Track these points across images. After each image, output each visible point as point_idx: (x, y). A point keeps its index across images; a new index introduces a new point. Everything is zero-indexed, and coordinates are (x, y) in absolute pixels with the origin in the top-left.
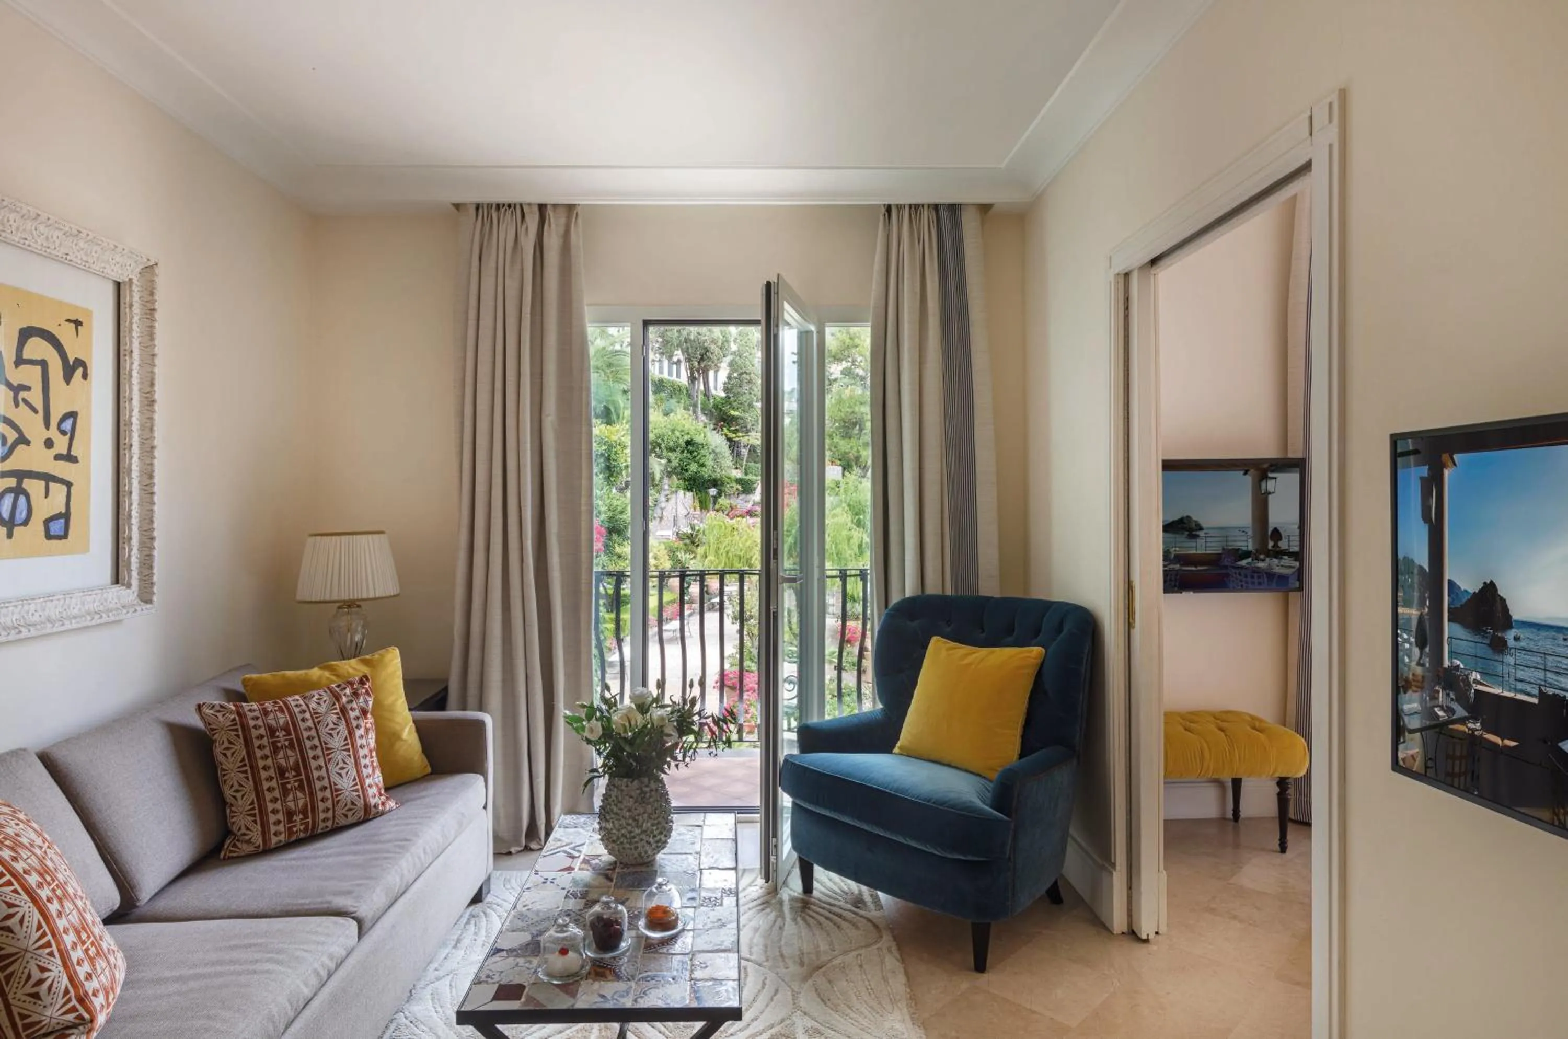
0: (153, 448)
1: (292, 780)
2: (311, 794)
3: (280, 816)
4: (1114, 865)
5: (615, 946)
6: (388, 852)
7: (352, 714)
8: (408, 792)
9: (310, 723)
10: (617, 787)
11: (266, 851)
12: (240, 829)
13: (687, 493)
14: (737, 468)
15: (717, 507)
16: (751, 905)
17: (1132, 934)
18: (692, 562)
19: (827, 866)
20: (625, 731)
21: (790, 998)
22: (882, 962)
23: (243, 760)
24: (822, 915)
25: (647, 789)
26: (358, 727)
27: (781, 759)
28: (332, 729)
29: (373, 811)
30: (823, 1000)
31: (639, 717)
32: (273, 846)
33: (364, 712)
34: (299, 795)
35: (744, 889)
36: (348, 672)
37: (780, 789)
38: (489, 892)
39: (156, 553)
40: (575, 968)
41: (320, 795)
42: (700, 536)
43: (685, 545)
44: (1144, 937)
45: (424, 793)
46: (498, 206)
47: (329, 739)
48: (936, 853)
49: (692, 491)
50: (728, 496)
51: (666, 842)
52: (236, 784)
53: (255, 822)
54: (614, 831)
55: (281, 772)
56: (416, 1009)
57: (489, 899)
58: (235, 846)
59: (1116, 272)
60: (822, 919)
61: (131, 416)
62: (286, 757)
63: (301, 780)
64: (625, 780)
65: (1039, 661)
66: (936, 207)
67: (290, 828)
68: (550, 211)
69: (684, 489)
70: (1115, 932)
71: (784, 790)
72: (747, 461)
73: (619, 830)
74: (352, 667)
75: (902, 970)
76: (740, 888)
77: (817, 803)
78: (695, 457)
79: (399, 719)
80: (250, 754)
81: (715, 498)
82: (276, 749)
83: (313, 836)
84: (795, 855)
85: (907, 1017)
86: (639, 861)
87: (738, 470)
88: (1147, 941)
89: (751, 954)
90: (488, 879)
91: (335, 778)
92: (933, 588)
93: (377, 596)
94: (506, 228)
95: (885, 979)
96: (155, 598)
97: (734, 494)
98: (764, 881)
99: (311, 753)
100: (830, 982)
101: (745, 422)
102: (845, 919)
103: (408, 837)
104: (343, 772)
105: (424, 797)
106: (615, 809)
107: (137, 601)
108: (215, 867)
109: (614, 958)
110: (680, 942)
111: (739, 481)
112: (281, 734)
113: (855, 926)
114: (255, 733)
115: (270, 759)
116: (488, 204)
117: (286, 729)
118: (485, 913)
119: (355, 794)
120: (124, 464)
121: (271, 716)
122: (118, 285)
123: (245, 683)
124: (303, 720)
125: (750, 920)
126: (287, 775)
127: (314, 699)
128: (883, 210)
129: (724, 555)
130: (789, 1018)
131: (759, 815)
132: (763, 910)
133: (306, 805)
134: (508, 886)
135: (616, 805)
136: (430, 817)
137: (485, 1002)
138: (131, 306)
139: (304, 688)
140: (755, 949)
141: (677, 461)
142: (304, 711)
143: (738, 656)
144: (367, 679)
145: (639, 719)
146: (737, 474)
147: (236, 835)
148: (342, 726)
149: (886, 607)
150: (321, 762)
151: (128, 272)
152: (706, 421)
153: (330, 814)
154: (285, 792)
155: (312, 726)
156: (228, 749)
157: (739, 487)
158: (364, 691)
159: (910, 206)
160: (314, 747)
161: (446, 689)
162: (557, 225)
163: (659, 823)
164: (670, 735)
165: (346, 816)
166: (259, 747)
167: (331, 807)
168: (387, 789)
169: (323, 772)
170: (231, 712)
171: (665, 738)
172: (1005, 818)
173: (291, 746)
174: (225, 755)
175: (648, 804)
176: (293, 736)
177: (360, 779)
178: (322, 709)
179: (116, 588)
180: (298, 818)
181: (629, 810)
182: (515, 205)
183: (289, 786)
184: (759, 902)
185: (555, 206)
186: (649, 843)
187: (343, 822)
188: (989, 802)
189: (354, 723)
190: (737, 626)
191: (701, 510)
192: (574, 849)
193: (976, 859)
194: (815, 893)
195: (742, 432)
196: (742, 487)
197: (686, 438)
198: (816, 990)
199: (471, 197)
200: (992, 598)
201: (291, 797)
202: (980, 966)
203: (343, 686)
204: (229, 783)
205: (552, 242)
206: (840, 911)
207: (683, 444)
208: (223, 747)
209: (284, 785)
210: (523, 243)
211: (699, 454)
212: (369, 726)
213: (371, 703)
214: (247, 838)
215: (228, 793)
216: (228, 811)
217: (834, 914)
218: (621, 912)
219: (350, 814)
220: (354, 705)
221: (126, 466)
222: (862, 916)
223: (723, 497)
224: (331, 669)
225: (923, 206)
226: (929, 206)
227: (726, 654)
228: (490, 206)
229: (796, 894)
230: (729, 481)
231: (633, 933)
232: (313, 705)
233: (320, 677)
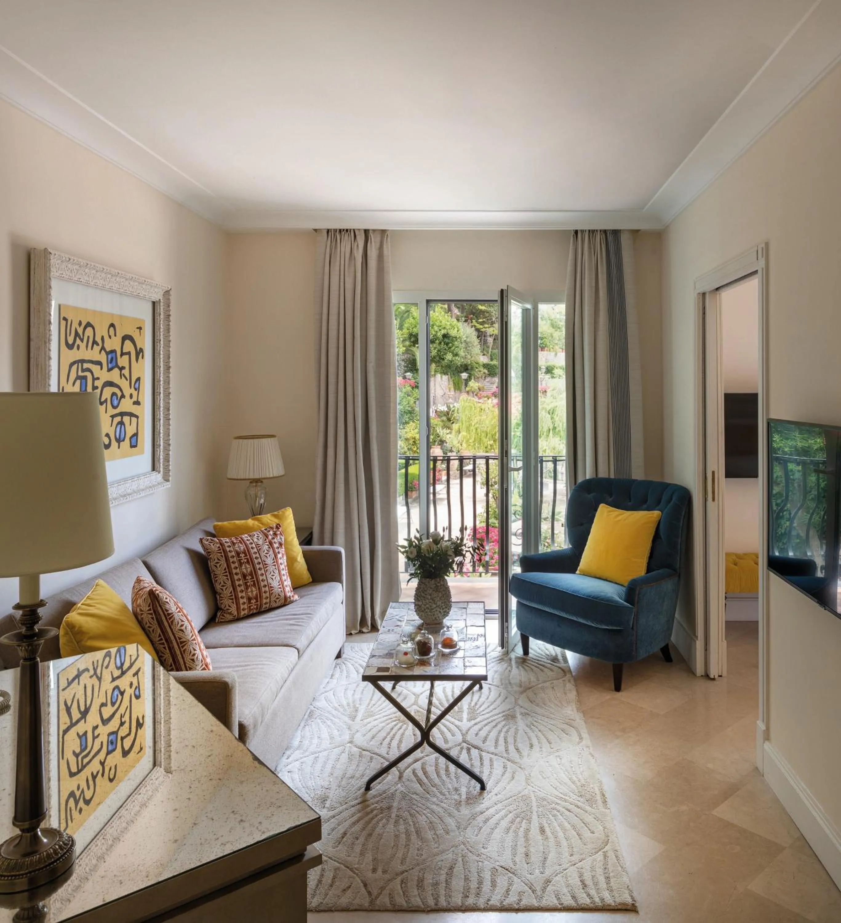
0: (169, 393)
1: (250, 581)
2: (259, 588)
3: (245, 600)
4: (697, 637)
5: (428, 654)
6: (303, 619)
7: (276, 546)
8: (303, 591)
9: (255, 550)
10: (424, 583)
11: (238, 619)
12: (225, 607)
13: (444, 376)
14: (484, 355)
15: (467, 389)
16: (493, 660)
17: (707, 676)
18: (448, 436)
19: (537, 637)
20: (429, 554)
21: (514, 700)
22: (565, 686)
23: (225, 569)
24: (533, 665)
25: (439, 584)
26: (279, 553)
27: (510, 576)
28: (267, 553)
29: (289, 600)
30: (531, 702)
31: (435, 546)
32: (242, 616)
33: (281, 544)
34: (254, 589)
35: (489, 653)
36: (268, 522)
37: (509, 594)
38: (343, 653)
39: (171, 453)
40: (411, 660)
41: (263, 589)
42: (455, 415)
43: (443, 421)
44: (712, 677)
45: (312, 592)
46: (340, 230)
47: (265, 559)
48: (593, 625)
49: (448, 375)
50: (477, 379)
51: (448, 613)
52: (222, 582)
53: (233, 602)
54: (423, 606)
55: (244, 576)
56: (317, 704)
57: (344, 656)
58: (223, 616)
59: (698, 292)
60: (533, 667)
61: (160, 377)
62: (246, 568)
63: (254, 581)
64: (428, 579)
65: (658, 519)
66: (605, 231)
67: (250, 607)
68: (371, 235)
69: (441, 373)
70: (698, 675)
71: (512, 594)
72: (492, 349)
73: (425, 605)
74: (268, 518)
75: (575, 689)
76: (487, 653)
77: (531, 600)
78: (450, 348)
79: (295, 549)
80: (228, 566)
81: (467, 381)
82: (241, 564)
83: (260, 613)
84: (519, 633)
85: (575, 709)
86: (436, 622)
87: (485, 356)
88: (714, 679)
89: (493, 682)
90: (343, 646)
91: (270, 581)
92: (603, 474)
93: (274, 476)
94: (345, 245)
95: (565, 694)
96: (170, 479)
97: (482, 377)
98: (501, 648)
99: (258, 566)
100: (535, 694)
101: (490, 315)
102: (546, 667)
103: (311, 613)
104: (274, 577)
105: (313, 594)
106: (423, 594)
107: (162, 480)
108: (214, 626)
109: (428, 659)
110: (458, 653)
111: (485, 366)
112: (242, 555)
113: (552, 670)
114: (230, 555)
115: (238, 569)
116: (334, 230)
117: (244, 553)
118: (344, 663)
119: (280, 590)
120: (157, 404)
121: (237, 545)
122: (154, 303)
123: (215, 527)
124: (252, 548)
125: (493, 667)
126: (247, 578)
127: (255, 536)
128: (573, 233)
129: (474, 431)
130: (513, 708)
131: (497, 615)
132: (500, 663)
133: (257, 595)
134: (354, 650)
135: (423, 592)
136: (319, 604)
137: (373, 672)
138: (160, 314)
139: (249, 530)
140: (495, 680)
141: (436, 351)
142: (252, 543)
143: (485, 515)
144: (280, 526)
145: (435, 548)
146: (484, 360)
147: (223, 610)
148: (271, 552)
149: (575, 484)
150: (263, 571)
151: (157, 296)
152: (458, 314)
153: (268, 600)
154: (247, 587)
155: (256, 551)
156: (217, 563)
157: (486, 371)
158: (279, 532)
159: (589, 231)
160: (259, 563)
161: (311, 534)
162: (375, 242)
163: (445, 602)
164: (451, 556)
165: (276, 602)
166: (233, 562)
167: (268, 596)
168: (294, 589)
169: (264, 577)
170: (217, 543)
171: (448, 557)
172: (630, 606)
173: (248, 562)
174: (216, 566)
175: (439, 592)
176: (248, 557)
177: (281, 581)
178: (260, 542)
179: (154, 473)
180: (253, 601)
181: (430, 595)
182: (350, 230)
183: (248, 584)
184: (498, 659)
185: (374, 231)
186: (440, 612)
187: (274, 605)
188: (623, 597)
189: (277, 551)
190: (484, 491)
191: (455, 391)
192: (400, 617)
193: (615, 628)
194: (530, 655)
195: (488, 324)
196: (488, 371)
197: (443, 332)
198: (528, 698)
199: (324, 225)
200: (637, 480)
201: (249, 590)
202: (618, 689)
203: (268, 530)
204: (219, 581)
205: (373, 253)
206: (544, 663)
207: (441, 337)
208: (215, 562)
209: (246, 583)
210: (356, 255)
211: (453, 345)
212: (283, 552)
213: (283, 540)
214: (229, 611)
215: (218, 587)
216: (218, 597)
217: (540, 665)
218: (430, 639)
219: (278, 600)
220: (275, 540)
221: (158, 404)
222: (556, 666)
223: (473, 380)
224: (258, 520)
225: (597, 231)
226: (601, 231)
227: (478, 512)
228: (335, 230)
229: (519, 656)
230: (477, 366)
231: (436, 650)
232: (255, 540)
233: (253, 524)
